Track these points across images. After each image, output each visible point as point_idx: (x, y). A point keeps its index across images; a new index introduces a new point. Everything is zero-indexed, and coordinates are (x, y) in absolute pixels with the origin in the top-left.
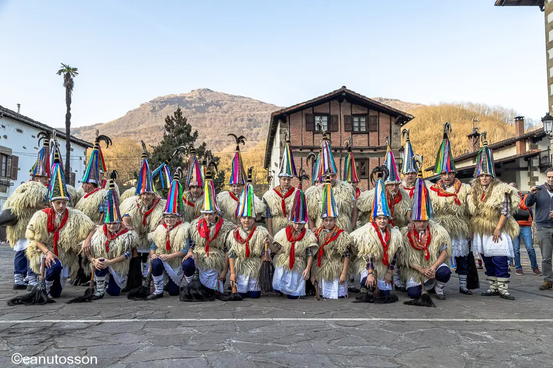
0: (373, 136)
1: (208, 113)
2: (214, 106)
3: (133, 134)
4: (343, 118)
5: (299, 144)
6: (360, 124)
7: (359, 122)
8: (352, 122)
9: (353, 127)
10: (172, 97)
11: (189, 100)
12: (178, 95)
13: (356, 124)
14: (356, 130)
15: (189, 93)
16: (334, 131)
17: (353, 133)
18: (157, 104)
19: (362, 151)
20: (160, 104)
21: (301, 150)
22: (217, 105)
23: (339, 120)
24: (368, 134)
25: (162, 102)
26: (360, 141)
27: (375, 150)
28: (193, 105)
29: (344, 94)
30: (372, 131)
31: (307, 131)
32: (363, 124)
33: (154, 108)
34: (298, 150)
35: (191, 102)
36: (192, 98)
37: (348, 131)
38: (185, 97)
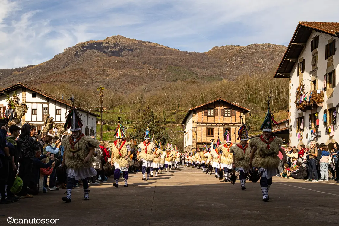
0: (233, 118)
1: (122, 56)
2: (126, 51)
3: (59, 75)
4: (220, 110)
5: (201, 122)
6: (228, 112)
7: (227, 112)
8: (225, 112)
9: (224, 114)
10: (91, 43)
11: (106, 45)
12: (97, 41)
13: (226, 113)
14: (226, 115)
15: (106, 40)
16: (216, 116)
17: (225, 117)
18: (79, 49)
19: (228, 124)
20: (81, 49)
21: (202, 124)
22: (129, 50)
23: (218, 111)
24: (231, 117)
25: (83, 47)
26: (228, 120)
27: (234, 124)
28: (109, 50)
29: (220, 101)
30: (232, 116)
31: (204, 116)
32: (229, 113)
33: (77, 52)
34: (201, 124)
35: (108, 48)
36: (109, 43)
37: (222, 116)
38: (102, 43)
